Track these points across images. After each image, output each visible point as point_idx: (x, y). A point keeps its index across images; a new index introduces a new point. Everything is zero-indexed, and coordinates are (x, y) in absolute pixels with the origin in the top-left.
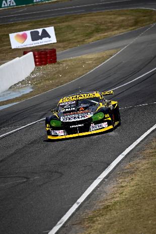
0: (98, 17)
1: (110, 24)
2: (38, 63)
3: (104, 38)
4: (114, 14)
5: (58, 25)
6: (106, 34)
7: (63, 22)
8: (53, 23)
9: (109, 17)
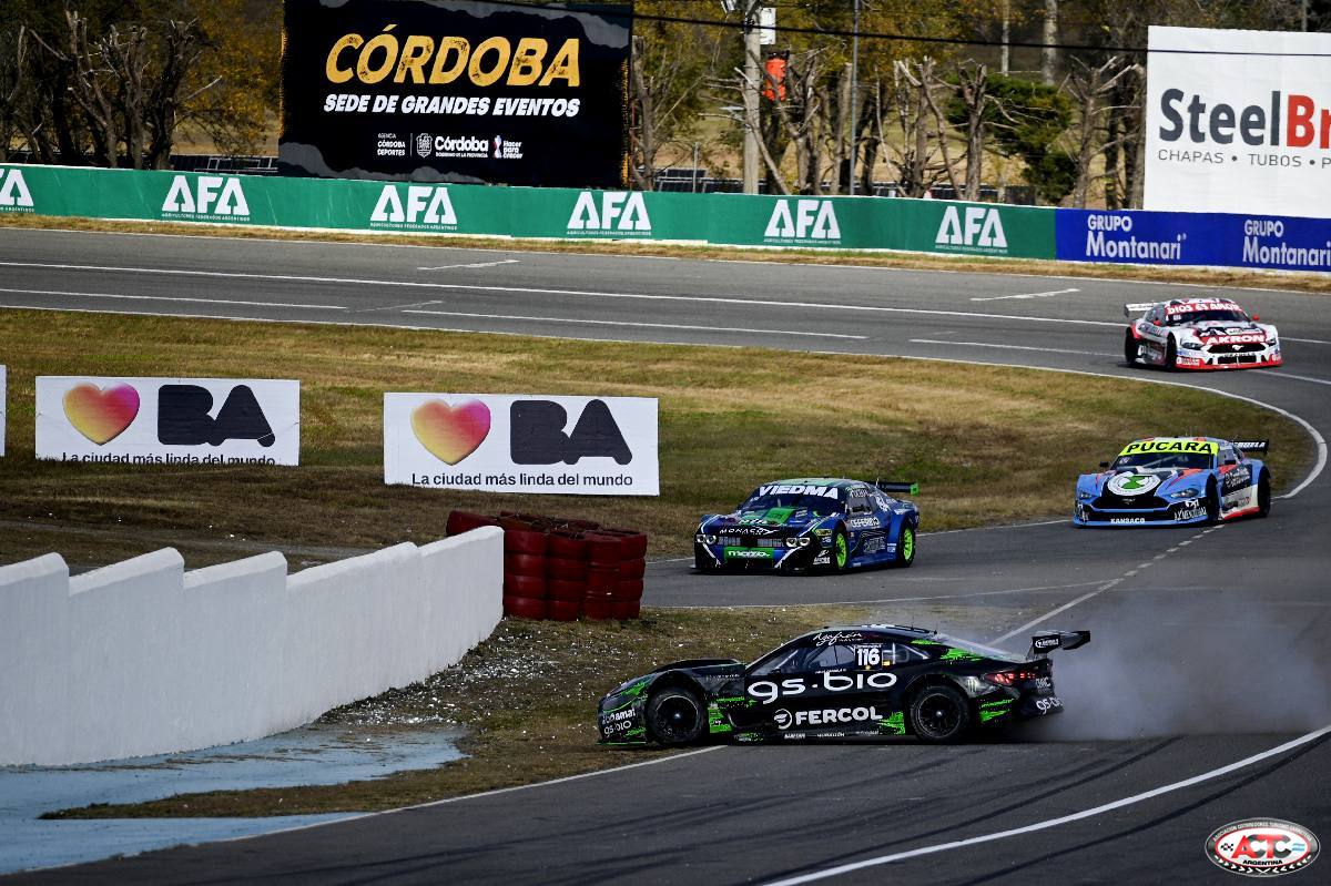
0: (938, 392)
1: (1001, 451)
2: (521, 602)
3: (950, 526)
4: (1039, 396)
5: (690, 392)
6: (966, 503)
7: (723, 382)
8: (662, 379)
9: (1005, 404)
